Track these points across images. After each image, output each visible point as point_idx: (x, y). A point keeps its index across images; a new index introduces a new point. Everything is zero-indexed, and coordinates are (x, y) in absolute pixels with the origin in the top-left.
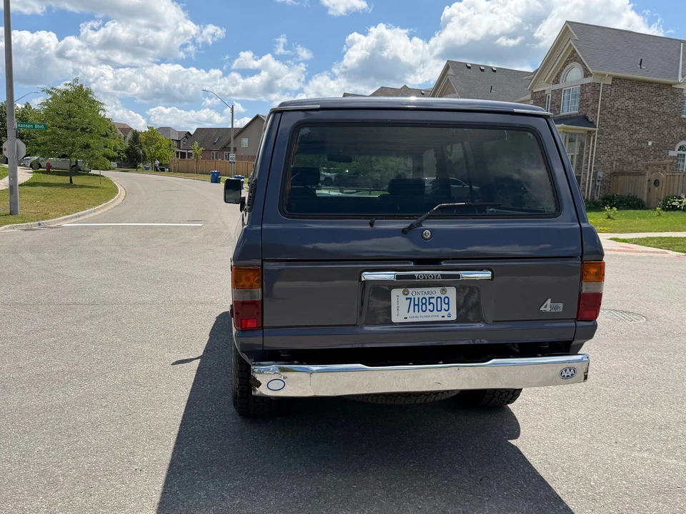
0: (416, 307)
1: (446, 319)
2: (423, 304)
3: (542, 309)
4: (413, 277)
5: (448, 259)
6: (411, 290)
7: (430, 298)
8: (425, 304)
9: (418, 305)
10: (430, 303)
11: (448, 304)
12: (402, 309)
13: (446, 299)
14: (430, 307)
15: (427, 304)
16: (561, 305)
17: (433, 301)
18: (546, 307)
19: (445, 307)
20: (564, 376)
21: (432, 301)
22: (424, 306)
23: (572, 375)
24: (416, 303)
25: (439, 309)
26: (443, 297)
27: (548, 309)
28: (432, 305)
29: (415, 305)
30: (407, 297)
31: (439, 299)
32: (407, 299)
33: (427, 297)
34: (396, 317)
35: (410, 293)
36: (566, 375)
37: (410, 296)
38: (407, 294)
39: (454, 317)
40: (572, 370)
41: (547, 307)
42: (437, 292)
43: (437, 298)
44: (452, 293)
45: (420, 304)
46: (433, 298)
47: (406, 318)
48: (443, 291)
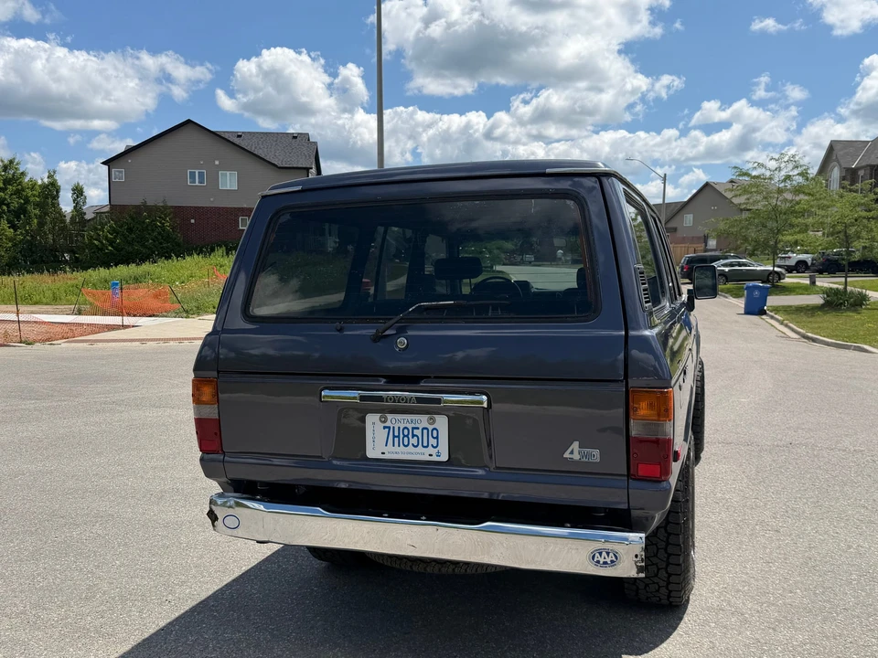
0: (396, 439)
1: (435, 458)
2: (404, 436)
3: (567, 455)
4: (380, 399)
5: (429, 377)
6: (390, 416)
7: (413, 428)
8: (407, 436)
9: (398, 437)
10: (413, 436)
11: (437, 438)
12: (379, 441)
13: (435, 432)
14: (414, 441)
15: (410, 436)
16: (596, 452)
17: (418, 432)
18: (572, 453)
19: (433, 441)
20: (598, 562)
21: (416, 432)
22: (406, 439)
23: (612, 561)
24: (396, 434)
25: (425, 444)
26: (430, 428)
27: (576, 456)
28: (416, 438)
29: (394, 436)
30: (386, 424)
31: (425, 431)
32: (385, 428)
33: (410, 426)
34: (373, 452)
35: (389, 421)
36: (602, 560)
37: (388, 424)
38: (385, 422)
39: (444, 457)
40: (611, 554)
41: (574, 452)
42: (423, 420)
43: (423, 429)
44: (442, 423)
45: (401, 436)
46: (418, 428)
47: (383, 453)
48: (432, 421)
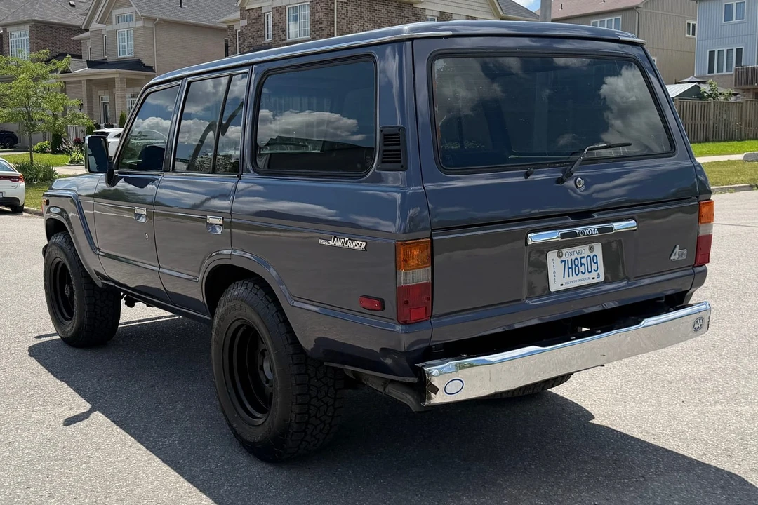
0: (570, 270)
1: (596, 280)
2: (576, 266)
3: (672, 257)
6: (564, 251)
7: (581, 258)
8: (577, 266)
9: (572, 268)
10: (582, 264)
11: (597, 263)
12: (559, 277)
13: (595, 257)
14: (582, 269)
15: (579, 265)
16: (685, 251)
17: (584, 261)
18: (675, 255)
19: (594, 266)
20: (696, 328)
22: (577, 269)
23: (701, 325)
24: (570, 266)
25: (589, 270)
26: (592, 255)
27: (677, 257)
28: (583, 266)
29: (569, 268)
30: (562, 259)
31: (588, 259)
32: (562, 262)
33: (578, 257)
34: (554, 286)
35: (564, 256)
36: (697, 326)
37: (564, 258)
38: (561, 257)
39: (602, 278)
40: (701, 321)
42: (586, 250)
43: (587, 257)
44: (598, 249)
45: (574, 266)
46: (584, 257)
47: (562, 285)
48: (591, 249)
